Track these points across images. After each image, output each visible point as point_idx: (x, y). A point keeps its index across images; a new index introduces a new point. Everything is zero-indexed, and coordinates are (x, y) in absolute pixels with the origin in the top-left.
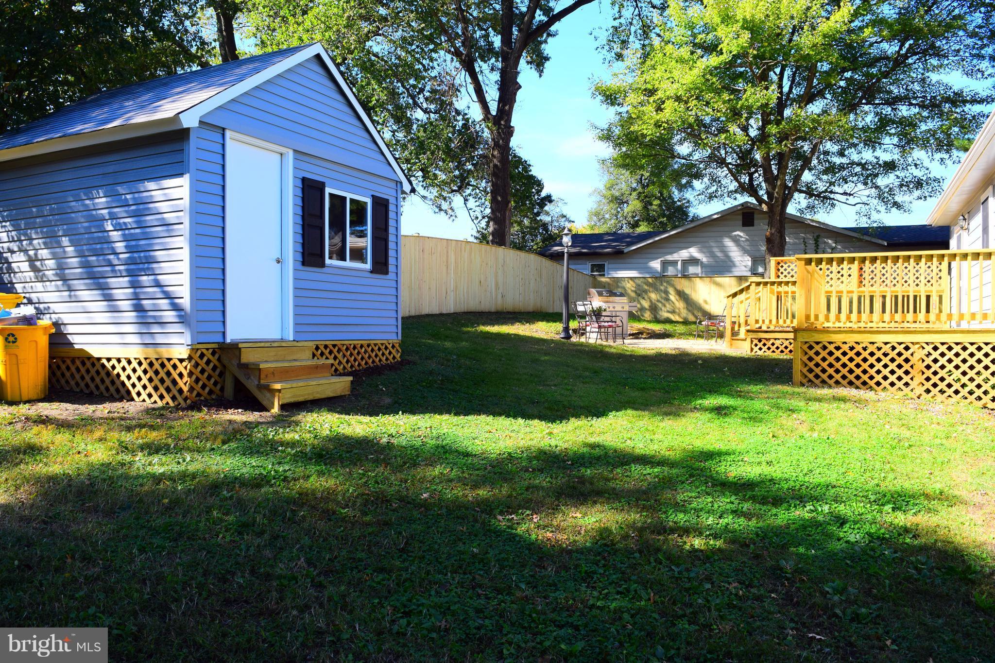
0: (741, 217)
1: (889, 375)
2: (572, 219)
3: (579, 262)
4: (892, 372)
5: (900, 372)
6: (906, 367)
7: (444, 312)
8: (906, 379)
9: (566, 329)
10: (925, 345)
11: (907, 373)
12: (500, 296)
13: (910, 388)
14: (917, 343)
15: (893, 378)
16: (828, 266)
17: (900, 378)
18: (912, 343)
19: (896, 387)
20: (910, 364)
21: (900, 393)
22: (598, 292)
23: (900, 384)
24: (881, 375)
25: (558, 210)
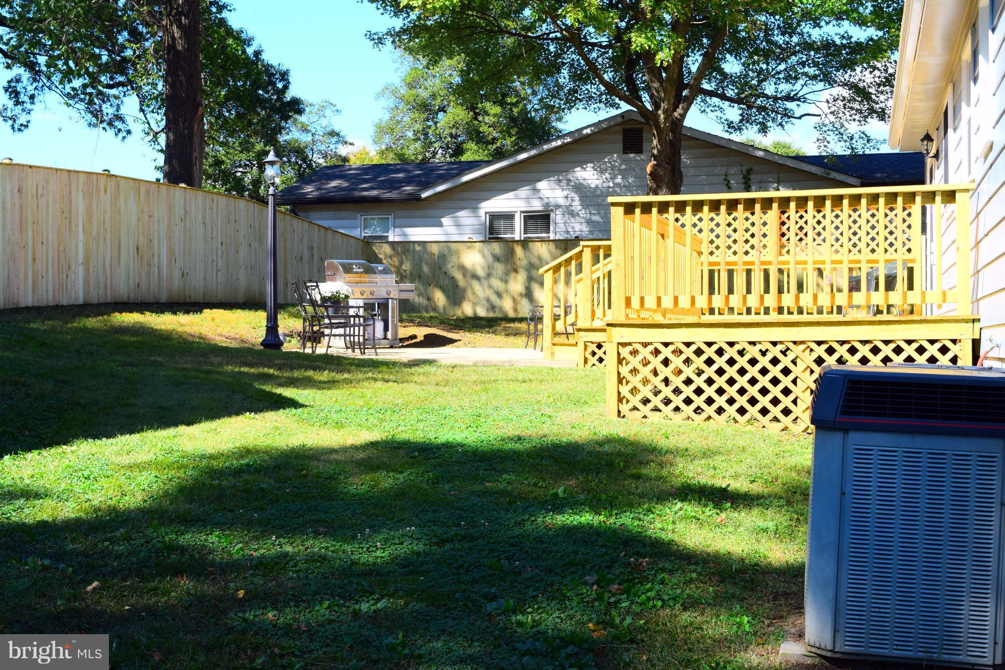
0: (621, 137)
1: (758, 396)
2: (350, 140)
3: (344, 214)
4: (764, 391)
5: (776, 391)
6: (786, 381)
7: (65, 302)
8: (786, 401)
9: (272, 328)
10: (814, 346)
11: (786, 392)
12: (177, 274)
13: (792, 416)
14: (802, 342)
15: (764, 401)
16: (713, 215)
17: (775, 402)
18: (795, 343)
19: (770, 416)
20: (791, 377)
21: (778, 426)
22: (343, 265)
23: (776, 411)
24: (746, 397)
25: (324, 122)
